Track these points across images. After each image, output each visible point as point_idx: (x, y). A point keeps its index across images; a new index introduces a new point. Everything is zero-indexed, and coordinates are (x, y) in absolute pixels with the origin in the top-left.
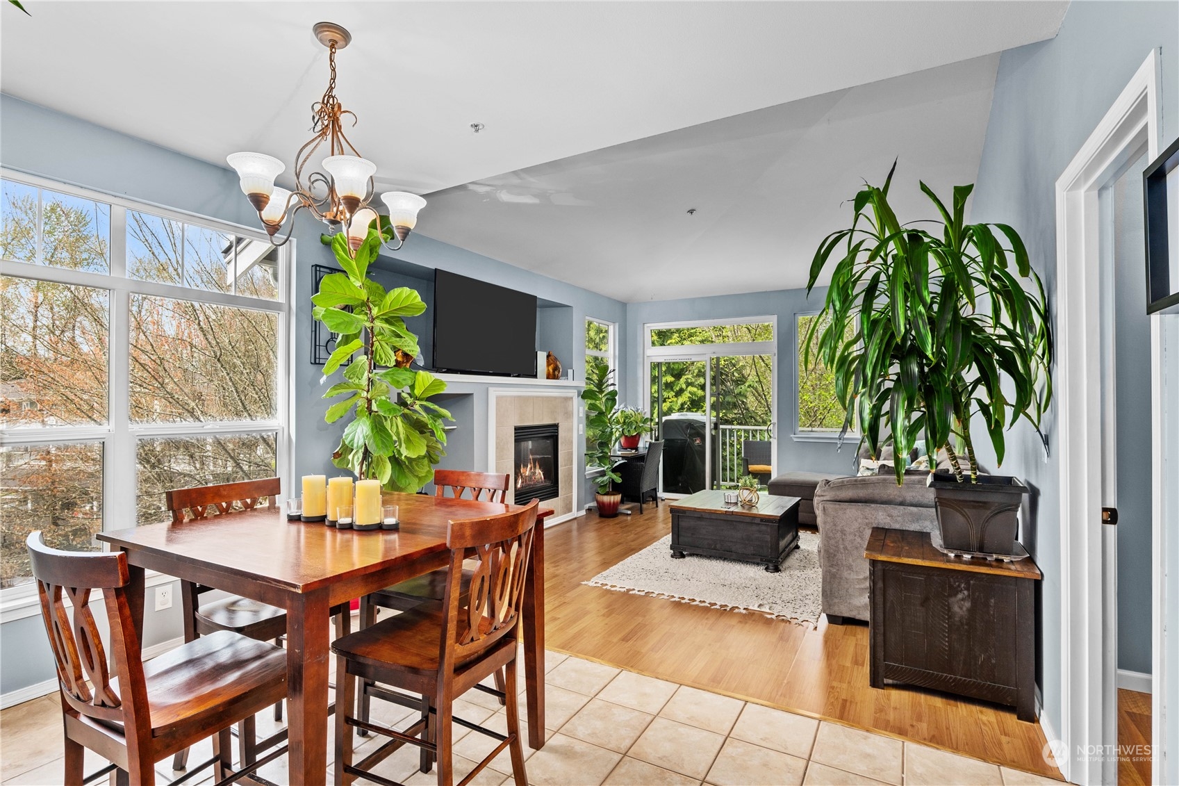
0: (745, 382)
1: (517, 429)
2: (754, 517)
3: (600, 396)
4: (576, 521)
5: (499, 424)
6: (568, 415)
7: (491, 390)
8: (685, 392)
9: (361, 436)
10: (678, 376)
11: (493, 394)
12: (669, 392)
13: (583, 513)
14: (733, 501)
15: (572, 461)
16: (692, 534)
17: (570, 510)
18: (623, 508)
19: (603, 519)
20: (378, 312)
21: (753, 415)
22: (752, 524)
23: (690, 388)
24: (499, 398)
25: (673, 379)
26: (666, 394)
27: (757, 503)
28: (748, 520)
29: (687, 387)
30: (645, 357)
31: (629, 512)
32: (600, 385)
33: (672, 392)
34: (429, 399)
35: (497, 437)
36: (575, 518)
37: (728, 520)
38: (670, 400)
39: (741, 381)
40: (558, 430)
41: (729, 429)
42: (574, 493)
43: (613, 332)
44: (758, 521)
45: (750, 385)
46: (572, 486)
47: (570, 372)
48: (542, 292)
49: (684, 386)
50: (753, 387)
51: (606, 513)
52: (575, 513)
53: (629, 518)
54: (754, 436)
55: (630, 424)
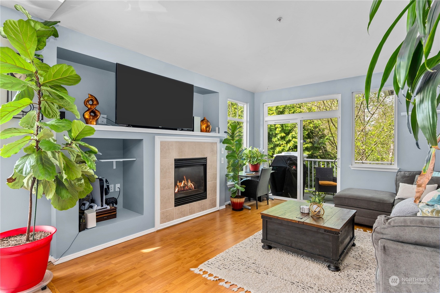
0: (325, 137)
1: (176, 160)
2: (319, 228)
3: (233, 142)
4: (218, 212)
5: (163, 156)
6: (214, 152)
7: (157, 138)
8: (291, 141)
9: (29, 166)
10: (288, 134)
11: (158, 139)
12: (282, 142)
13: (224, 207)
14: (306, 211)
15: (216, 178)
16: (276, 234)
17: (215, 206)
18: (246, 205)
19: (234, 211)
20: (44, 81)
21: (329, 153)
22: (318, 232)
23: (294, 139)
24: (162, 143)
25: (285, 135)
26: (281, 143)
27: (323, 215)
28: (315, 229)
29: (292, 139)
30: (264, 121)
31: (250, 208)
32: (232, 136)
33: (284, 142)
34: (84, 140)
35: (161, 165)
36: (218, 211)
37: (300, 228)
38: (283, 146)
39: (323, 136)
40: (206, 161)
41: (314, 161)
42: (217, 196)
43: (246, 108)
44: (322, 231)
45: (328, 138)
46: (216, 192)
47: (217, 129)
48: (197, 83)
49: (291, 138)
50: (329, 139)
51: (237, 208)
52: (218, 208)
53: (250, 211)
54: (327, 165)
55: (254, 157)
